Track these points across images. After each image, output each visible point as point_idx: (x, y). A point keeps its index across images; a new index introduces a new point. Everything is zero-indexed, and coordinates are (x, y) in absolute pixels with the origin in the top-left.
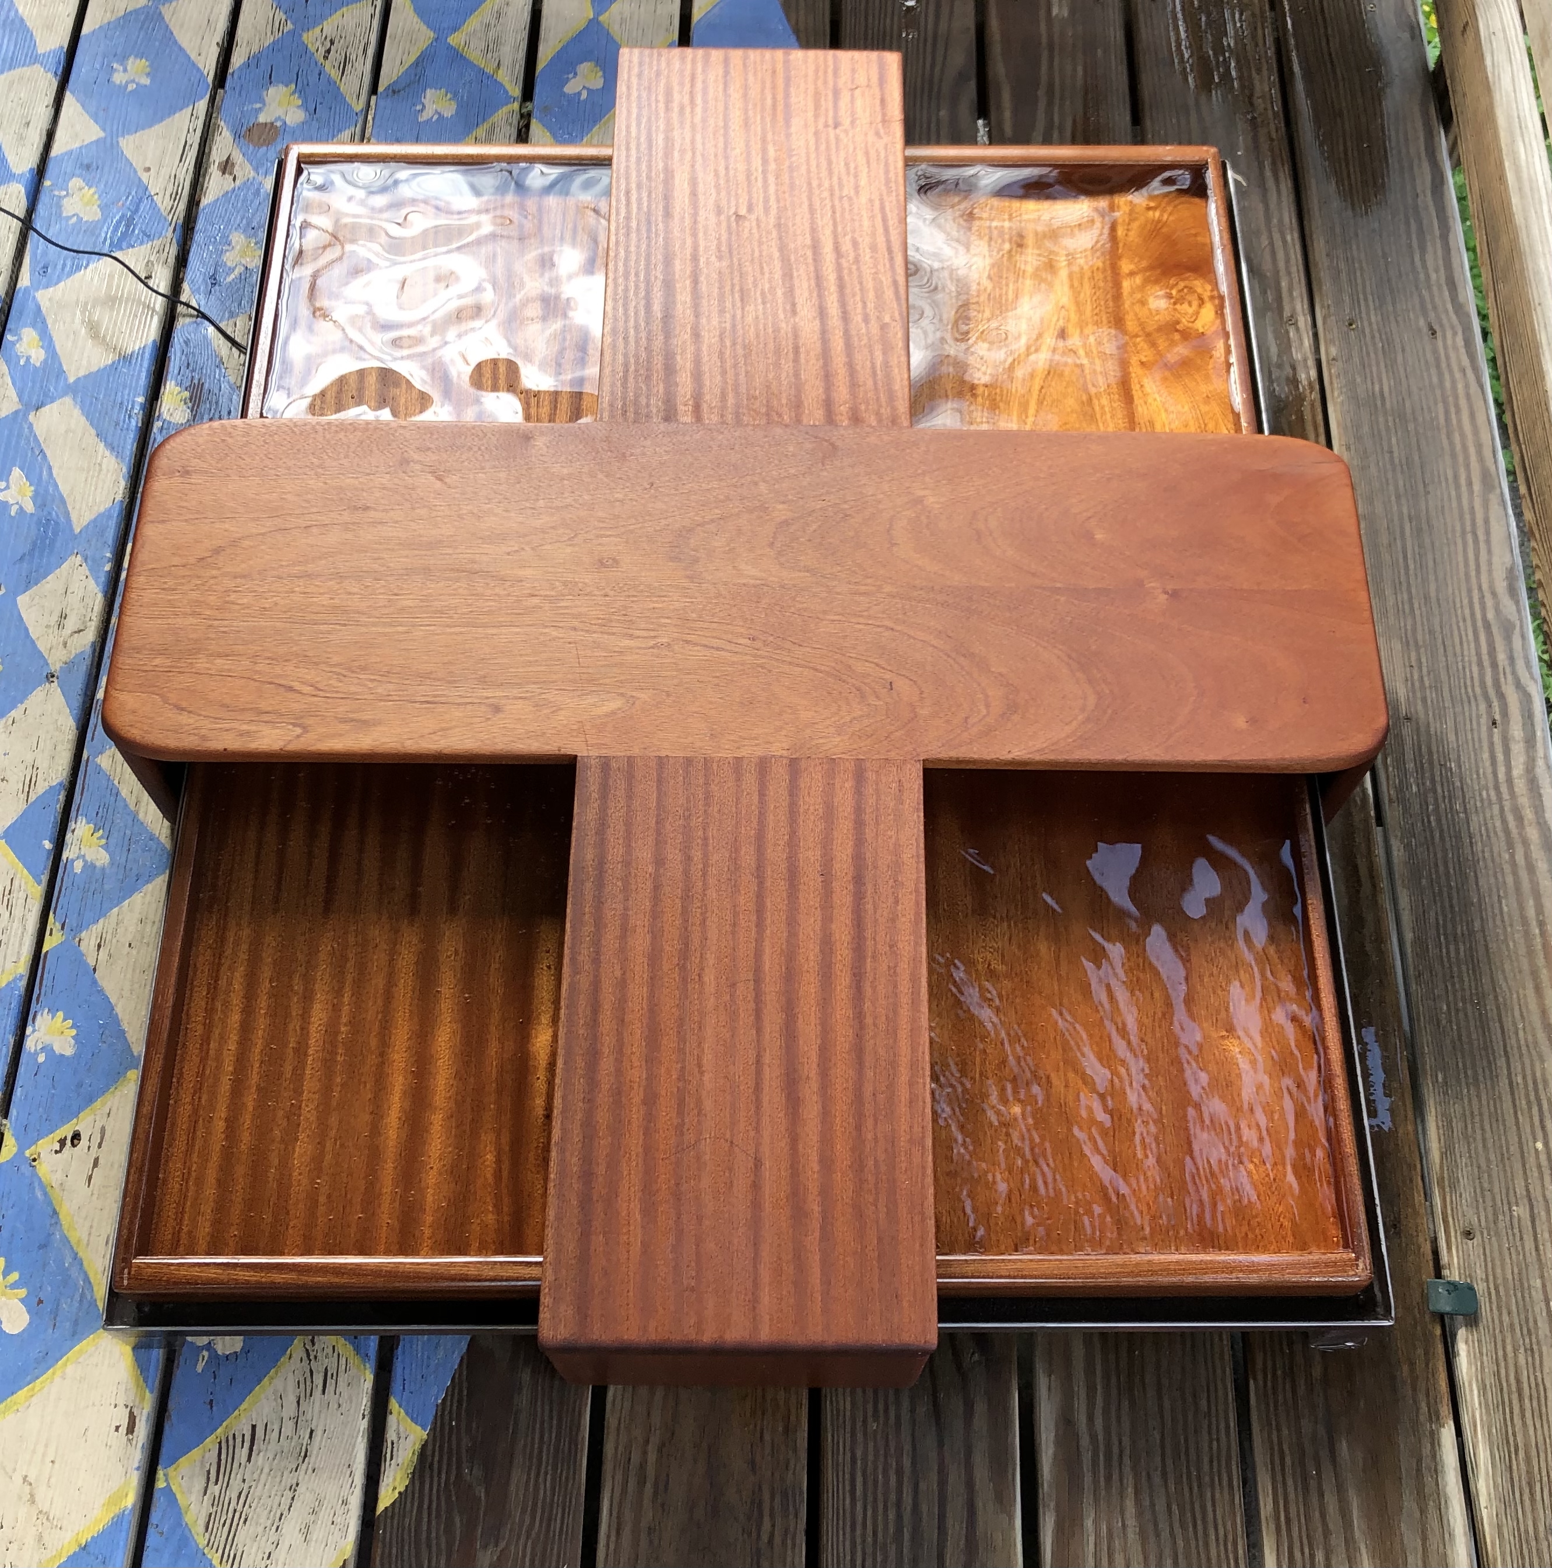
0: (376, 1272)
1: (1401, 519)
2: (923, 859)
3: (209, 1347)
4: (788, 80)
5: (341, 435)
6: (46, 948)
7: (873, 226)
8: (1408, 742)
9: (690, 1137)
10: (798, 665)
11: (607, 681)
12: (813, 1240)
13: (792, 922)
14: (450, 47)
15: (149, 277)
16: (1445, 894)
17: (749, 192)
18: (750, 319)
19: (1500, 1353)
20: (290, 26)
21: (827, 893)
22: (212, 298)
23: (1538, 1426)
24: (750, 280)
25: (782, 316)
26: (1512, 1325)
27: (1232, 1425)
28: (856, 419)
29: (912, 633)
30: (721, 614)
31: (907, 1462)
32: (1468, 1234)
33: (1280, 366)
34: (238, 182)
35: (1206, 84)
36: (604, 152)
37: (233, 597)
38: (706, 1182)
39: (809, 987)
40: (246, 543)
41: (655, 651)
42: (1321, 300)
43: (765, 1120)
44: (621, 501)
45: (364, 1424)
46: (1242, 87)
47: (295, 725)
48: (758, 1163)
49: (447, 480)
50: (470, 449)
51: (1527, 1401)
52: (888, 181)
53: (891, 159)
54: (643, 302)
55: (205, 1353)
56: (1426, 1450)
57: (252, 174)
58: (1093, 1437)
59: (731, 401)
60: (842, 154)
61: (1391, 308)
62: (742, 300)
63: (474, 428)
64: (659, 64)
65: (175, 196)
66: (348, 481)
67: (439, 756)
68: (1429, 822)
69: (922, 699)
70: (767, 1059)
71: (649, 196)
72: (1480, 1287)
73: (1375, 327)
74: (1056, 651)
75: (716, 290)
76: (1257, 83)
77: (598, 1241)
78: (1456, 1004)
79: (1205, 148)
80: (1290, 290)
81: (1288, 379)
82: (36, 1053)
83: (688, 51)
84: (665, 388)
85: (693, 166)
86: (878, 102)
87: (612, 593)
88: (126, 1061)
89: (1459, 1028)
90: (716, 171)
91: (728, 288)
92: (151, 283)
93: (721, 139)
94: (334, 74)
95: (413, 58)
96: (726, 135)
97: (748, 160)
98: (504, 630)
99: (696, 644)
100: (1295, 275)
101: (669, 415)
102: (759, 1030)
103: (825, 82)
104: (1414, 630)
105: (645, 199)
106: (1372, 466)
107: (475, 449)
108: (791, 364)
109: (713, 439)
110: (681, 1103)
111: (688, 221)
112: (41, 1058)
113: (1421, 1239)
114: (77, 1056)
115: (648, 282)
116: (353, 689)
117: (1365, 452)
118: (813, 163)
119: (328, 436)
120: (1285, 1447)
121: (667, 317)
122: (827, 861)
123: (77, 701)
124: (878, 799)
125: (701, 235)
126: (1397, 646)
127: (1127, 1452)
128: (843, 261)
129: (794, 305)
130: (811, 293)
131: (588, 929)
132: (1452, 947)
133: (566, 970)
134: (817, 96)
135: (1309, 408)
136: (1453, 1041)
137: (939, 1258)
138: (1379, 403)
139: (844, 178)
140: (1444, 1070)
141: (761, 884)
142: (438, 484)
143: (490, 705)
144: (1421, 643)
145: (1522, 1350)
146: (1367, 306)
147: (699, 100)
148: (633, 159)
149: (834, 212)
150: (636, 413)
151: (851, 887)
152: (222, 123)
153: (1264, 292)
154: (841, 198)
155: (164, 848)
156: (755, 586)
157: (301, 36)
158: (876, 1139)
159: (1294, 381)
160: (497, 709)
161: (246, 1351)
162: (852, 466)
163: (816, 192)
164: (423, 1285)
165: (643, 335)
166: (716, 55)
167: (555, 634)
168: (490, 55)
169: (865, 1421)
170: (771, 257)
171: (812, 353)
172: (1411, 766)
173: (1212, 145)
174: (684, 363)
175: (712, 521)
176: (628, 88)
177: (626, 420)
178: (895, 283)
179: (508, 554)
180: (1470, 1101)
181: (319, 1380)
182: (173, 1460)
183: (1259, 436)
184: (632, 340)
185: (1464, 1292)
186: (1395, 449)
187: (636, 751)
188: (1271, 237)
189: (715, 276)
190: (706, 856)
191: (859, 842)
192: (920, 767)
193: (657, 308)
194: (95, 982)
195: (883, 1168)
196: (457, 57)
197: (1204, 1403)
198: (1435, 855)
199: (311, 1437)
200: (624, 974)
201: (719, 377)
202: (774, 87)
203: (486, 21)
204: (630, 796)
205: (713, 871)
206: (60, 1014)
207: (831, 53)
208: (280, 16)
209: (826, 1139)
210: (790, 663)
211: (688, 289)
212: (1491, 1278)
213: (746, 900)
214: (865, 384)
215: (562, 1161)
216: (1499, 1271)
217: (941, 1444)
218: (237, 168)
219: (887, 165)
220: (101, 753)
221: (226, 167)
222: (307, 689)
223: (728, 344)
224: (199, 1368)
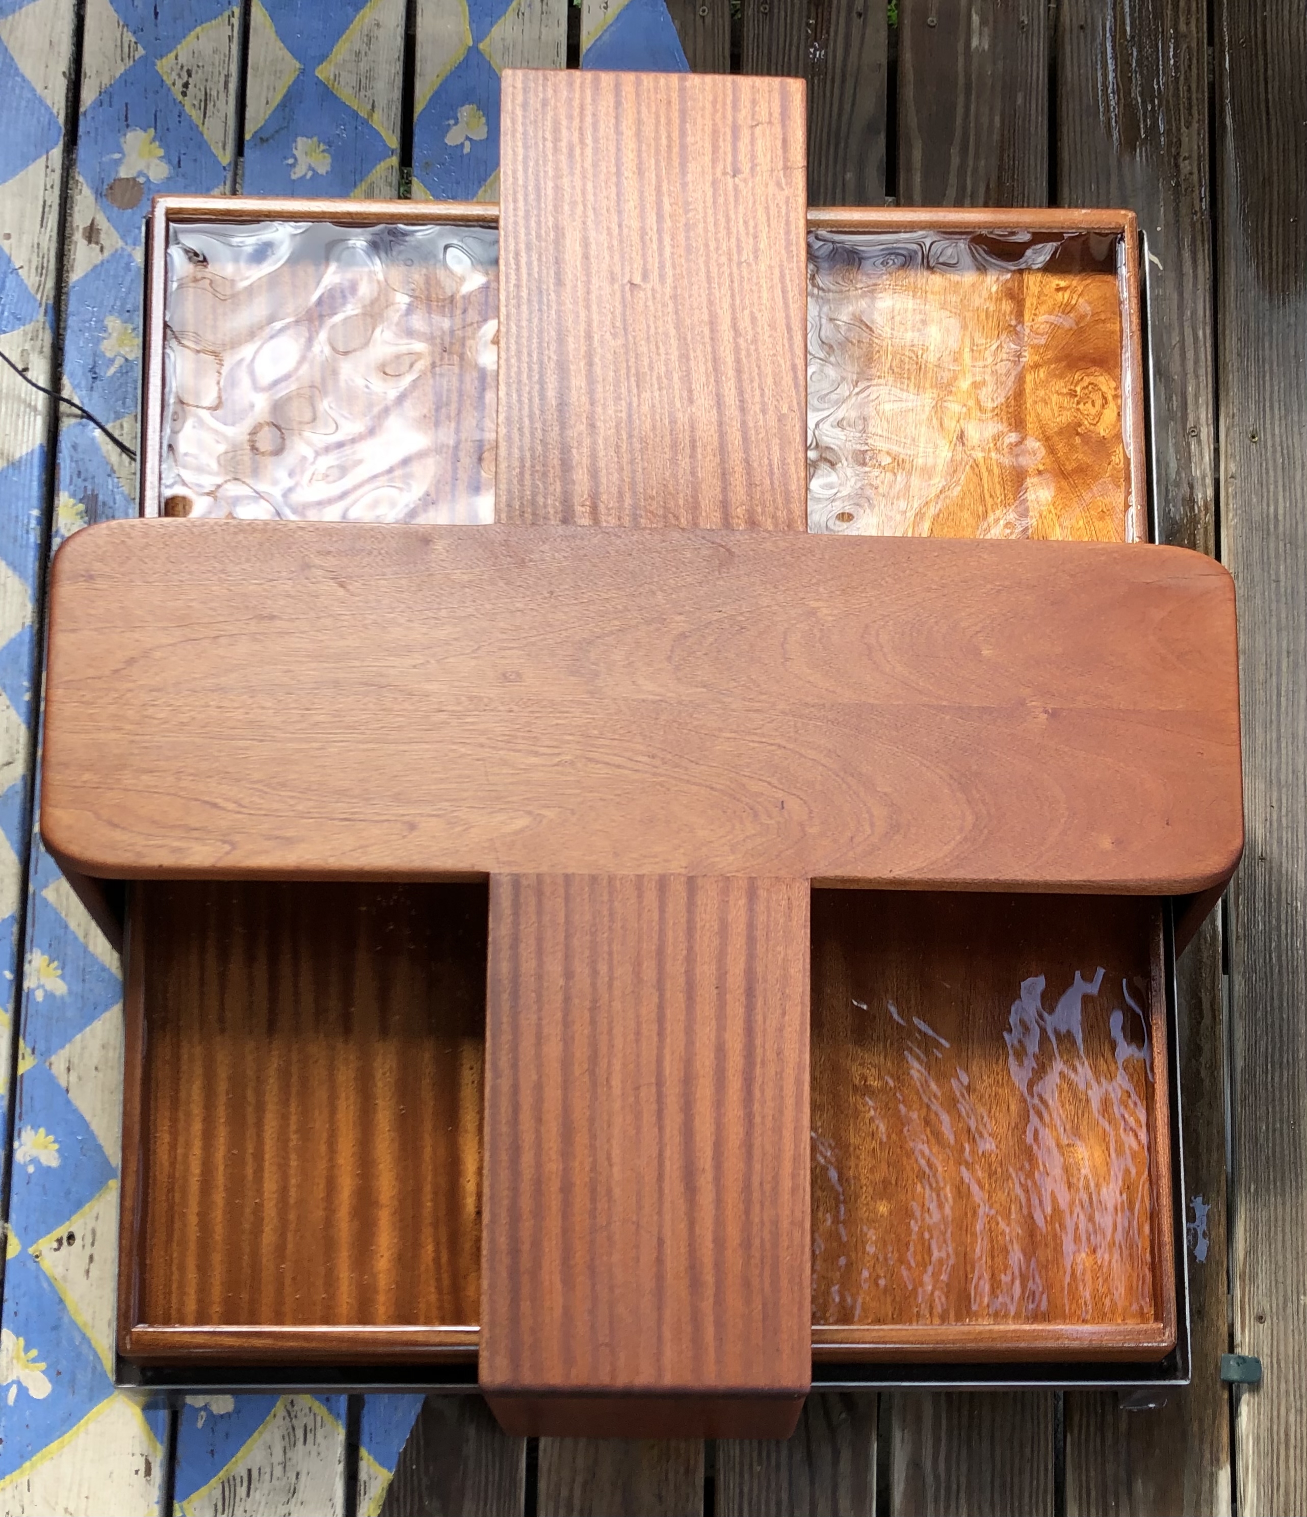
0: (340, 1338)
1: (1279, 653)
2: (808, 974)
3: (206, 1408)
4: (683, 113)
5: (240, 537)
6: (21, 1070)
7: (773, 299)
8: (1260, 879)
9: (601, 1220)
10: (695, 784)
11: (515, 799)
12: (707, 1305)
13: (689, 1031)
14: (319, 82)
15: (26, 369)
16: (1277, 1026)
17: (644, 256)
18: (645, 408)
19: (1275, 1413)
20: (141, 51)
21: (722, 1005)
22: (95, 395)
23: (1298, 1468)
24: (646, 362)
25: (678, 405)
26: (1287, 1392)
27: (1050, 1467)
28: (752, 523)
29: (803, 751)
30: (622, 731)
31: (785, 1496)
32: (1260, 1319)
33: (1177, 484)
34: (106, 254)
35: (1130, 142)
36: (490, 211)
37: (150, 711)
38: (616, 1257)
39: (705, 1091)
40: (158, 654)
41: (559, 768)
42: (1227, 407)
43: (667, 1205)
44: (521, 611)
45: (340, 1468)
46: (1170, 144)
47: (224, 842)
48: (661, 1242)
49: (350, 587)
50: (370, 553)
51: (1292, 1450)
52: (788, 243)
53: (792, 215)
54: (537, 387)
55: (203, 1413)
56: (1206, 1487)
57: (120, 244)
58: (937, 1477)
59: (628, 501)
60: (741, 209)
61: (1296, 418)
62: (638, 386)
63: (372, 529)
64: (545, 90)
65: (41, 270)
66: (251, 587)
67: (361, 873)
68: (1271, 958)
69: (811, 818)
70: (668, 1153)
71: (539, 260)
72: (1265, 1361)
73: (1278, 440)
74: (938, 771)
75: (612, 374)
76: (1185, 140)
77: (525, 1306)
78: (1274, 1124)
79: (1123, 212)
80: (1196, 397)
81: (1183, 499)
82: (26, 1165)
83: (577, 73)
84: (562, 487)
85: (584, 223)
86: (779, 143)
87: (515, 708)
88: (106, 1173)
89: (1274, 1145)
90: (608, 228)
91: (623, 372)
92: (29, 375)
93: (614, 189)
94: (195, 115)
95: (278, 98)
96: (618, 184)
97: (642, 216)
98: (415, 747)
99: (598, 762)
100: (1202, 378)
101: (567, 518)
102: (661, 1128)
103: (724, 117)
104: (1279, 770)
105: (535, 263)
106: (1258, 596)
107: (375, 553)
108: (687, 460)
109: (611, 544)
110: (593, 1191)
111: (580, 293)
112: (31, 1169)
113: (1220, 1323)
114: (62, 1167)
115: (541, 363)
116: (275, 806)
117: (1252, 580)
118: (711, 219)
119: (228, 538)
120: (1092, 1486)
121: (562, 405)
122: (722, 975)
123: (16, 835)
124: (769, 916)
125: (594, 307)
126: (1261, 785)
127: (963, 1488)
128: (741, 341)
129: (690, 391)
130: (708, 376)
131: (506, 1037)
132: (1277, 1074)
133: (488, 1075)
134: (715, 132)
135: (1202, 531)
136: (1268, 1158)
137: (814, 1327)
138: (1272, 527)
139: (743, 238)
140: (1256, 1182)
141: (661, 996)
142: (341, 592)
143: (404, 823)
144: (1283, 782)
145: (1293, 1411)
146: (1273, 417)
147: (589, 141)
148: (521, 213)
149: (732, 282)
150: (534, 514)
151: (743, 999)
152: (81, 179)
153: (1169, 399)
154: (740, 264)
155: (117, 979)
156: (654, 702)
157: (154, 64)
158: (762, 1222)
159: (1190, 501)
160: (412, 827)
161: (237, 1411)
162: (748, 575)
163: (714, 256)
164: (381, 1349)
165: (538, 425)
166: (607, 78)
167: (463, 750)
168: (362, 93)
169: (751, 1465)
170: (666, 334)
171: (709, 448)
172: (1260, 905)
173: (1130, 210)
174: (580, 458)
175: (612, 633)
176: (514, 122)
177: (524, 522)
178: (794, 367)
179: (414, 667)
180: (1276, 1209)
181: (300, 1433)
182: (186, 1496)
183: (1150, 546)
184: (527, 431)
185: (1252, 1365)
186: (1282, 578)
187: (544, 869)
188: (1182, 334)
189: (610, 356)
190: (611, 969)
191: (751, 957)
192: (807, 885)
193: (551, 394)
194: (68, 1102)
195: (768, 1246)
196: (326, 94)
197: (1028, 1451)
198: (1272, 989)
199: (297, 1477)
200: (540, 1077)
201: (616, 475)
202: (669, 122)
203: (356, 48)
204: (540, 912)
205: (617, 983)
206: (42, 1131)
207: (729, 79)
208: (129, 37)
209: (719, 1222)
210: (688, 782)
211: (583, 372)
212: (1275, 1354)
213: (648, 1010)
214: (762, 484)
215: (493, 1241)
216: (1282, 1348)
217: (812, 1482)
218: (103, 236)
219: (788, 223)
220: (46, 886)
221: (92, 234)
222: (231, 806)
223: (625, 437)
224: (200, 1424)
